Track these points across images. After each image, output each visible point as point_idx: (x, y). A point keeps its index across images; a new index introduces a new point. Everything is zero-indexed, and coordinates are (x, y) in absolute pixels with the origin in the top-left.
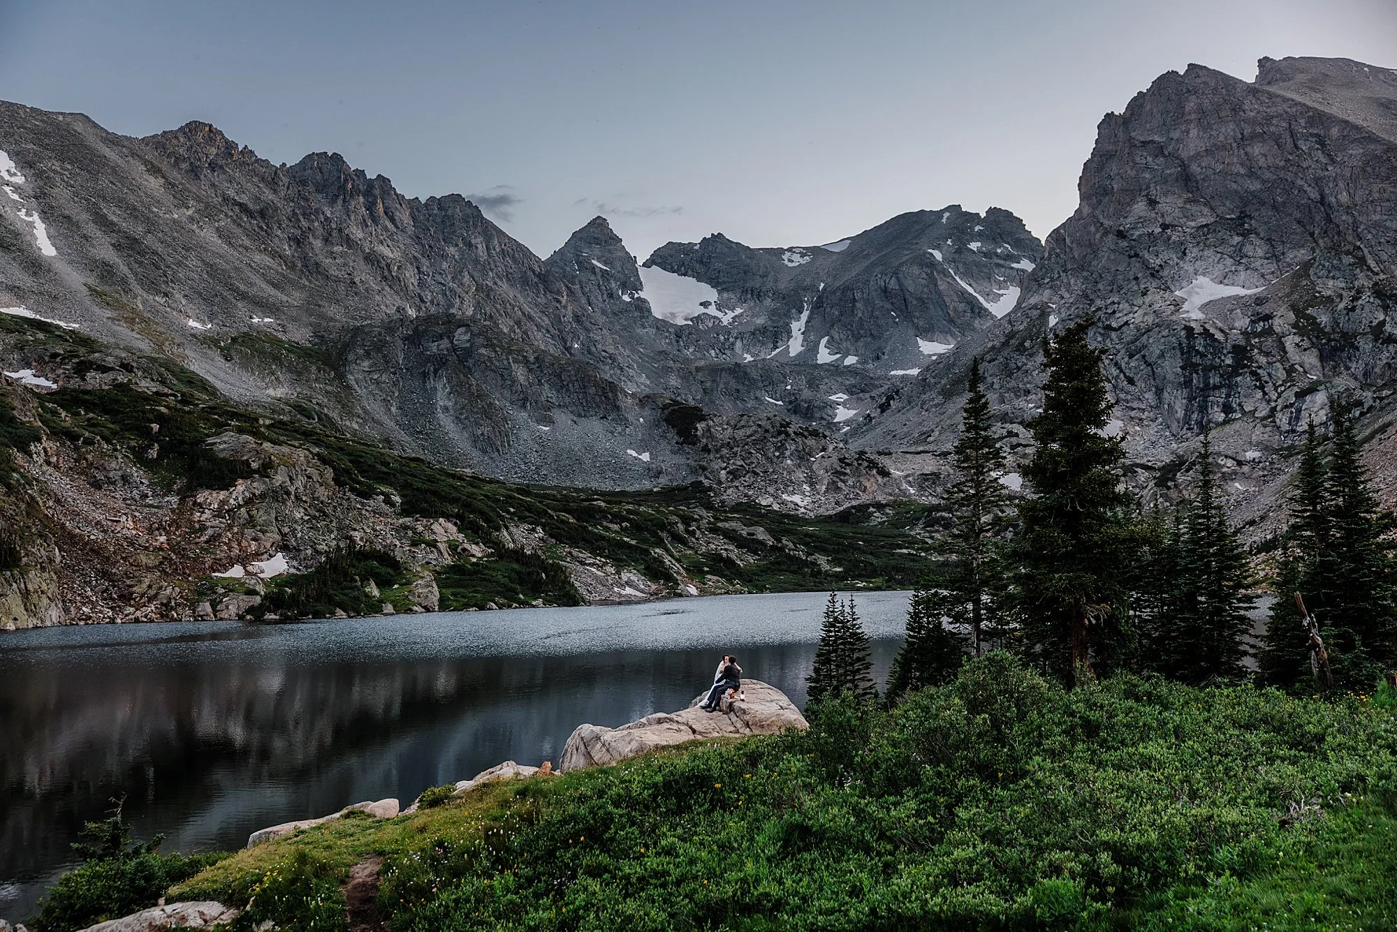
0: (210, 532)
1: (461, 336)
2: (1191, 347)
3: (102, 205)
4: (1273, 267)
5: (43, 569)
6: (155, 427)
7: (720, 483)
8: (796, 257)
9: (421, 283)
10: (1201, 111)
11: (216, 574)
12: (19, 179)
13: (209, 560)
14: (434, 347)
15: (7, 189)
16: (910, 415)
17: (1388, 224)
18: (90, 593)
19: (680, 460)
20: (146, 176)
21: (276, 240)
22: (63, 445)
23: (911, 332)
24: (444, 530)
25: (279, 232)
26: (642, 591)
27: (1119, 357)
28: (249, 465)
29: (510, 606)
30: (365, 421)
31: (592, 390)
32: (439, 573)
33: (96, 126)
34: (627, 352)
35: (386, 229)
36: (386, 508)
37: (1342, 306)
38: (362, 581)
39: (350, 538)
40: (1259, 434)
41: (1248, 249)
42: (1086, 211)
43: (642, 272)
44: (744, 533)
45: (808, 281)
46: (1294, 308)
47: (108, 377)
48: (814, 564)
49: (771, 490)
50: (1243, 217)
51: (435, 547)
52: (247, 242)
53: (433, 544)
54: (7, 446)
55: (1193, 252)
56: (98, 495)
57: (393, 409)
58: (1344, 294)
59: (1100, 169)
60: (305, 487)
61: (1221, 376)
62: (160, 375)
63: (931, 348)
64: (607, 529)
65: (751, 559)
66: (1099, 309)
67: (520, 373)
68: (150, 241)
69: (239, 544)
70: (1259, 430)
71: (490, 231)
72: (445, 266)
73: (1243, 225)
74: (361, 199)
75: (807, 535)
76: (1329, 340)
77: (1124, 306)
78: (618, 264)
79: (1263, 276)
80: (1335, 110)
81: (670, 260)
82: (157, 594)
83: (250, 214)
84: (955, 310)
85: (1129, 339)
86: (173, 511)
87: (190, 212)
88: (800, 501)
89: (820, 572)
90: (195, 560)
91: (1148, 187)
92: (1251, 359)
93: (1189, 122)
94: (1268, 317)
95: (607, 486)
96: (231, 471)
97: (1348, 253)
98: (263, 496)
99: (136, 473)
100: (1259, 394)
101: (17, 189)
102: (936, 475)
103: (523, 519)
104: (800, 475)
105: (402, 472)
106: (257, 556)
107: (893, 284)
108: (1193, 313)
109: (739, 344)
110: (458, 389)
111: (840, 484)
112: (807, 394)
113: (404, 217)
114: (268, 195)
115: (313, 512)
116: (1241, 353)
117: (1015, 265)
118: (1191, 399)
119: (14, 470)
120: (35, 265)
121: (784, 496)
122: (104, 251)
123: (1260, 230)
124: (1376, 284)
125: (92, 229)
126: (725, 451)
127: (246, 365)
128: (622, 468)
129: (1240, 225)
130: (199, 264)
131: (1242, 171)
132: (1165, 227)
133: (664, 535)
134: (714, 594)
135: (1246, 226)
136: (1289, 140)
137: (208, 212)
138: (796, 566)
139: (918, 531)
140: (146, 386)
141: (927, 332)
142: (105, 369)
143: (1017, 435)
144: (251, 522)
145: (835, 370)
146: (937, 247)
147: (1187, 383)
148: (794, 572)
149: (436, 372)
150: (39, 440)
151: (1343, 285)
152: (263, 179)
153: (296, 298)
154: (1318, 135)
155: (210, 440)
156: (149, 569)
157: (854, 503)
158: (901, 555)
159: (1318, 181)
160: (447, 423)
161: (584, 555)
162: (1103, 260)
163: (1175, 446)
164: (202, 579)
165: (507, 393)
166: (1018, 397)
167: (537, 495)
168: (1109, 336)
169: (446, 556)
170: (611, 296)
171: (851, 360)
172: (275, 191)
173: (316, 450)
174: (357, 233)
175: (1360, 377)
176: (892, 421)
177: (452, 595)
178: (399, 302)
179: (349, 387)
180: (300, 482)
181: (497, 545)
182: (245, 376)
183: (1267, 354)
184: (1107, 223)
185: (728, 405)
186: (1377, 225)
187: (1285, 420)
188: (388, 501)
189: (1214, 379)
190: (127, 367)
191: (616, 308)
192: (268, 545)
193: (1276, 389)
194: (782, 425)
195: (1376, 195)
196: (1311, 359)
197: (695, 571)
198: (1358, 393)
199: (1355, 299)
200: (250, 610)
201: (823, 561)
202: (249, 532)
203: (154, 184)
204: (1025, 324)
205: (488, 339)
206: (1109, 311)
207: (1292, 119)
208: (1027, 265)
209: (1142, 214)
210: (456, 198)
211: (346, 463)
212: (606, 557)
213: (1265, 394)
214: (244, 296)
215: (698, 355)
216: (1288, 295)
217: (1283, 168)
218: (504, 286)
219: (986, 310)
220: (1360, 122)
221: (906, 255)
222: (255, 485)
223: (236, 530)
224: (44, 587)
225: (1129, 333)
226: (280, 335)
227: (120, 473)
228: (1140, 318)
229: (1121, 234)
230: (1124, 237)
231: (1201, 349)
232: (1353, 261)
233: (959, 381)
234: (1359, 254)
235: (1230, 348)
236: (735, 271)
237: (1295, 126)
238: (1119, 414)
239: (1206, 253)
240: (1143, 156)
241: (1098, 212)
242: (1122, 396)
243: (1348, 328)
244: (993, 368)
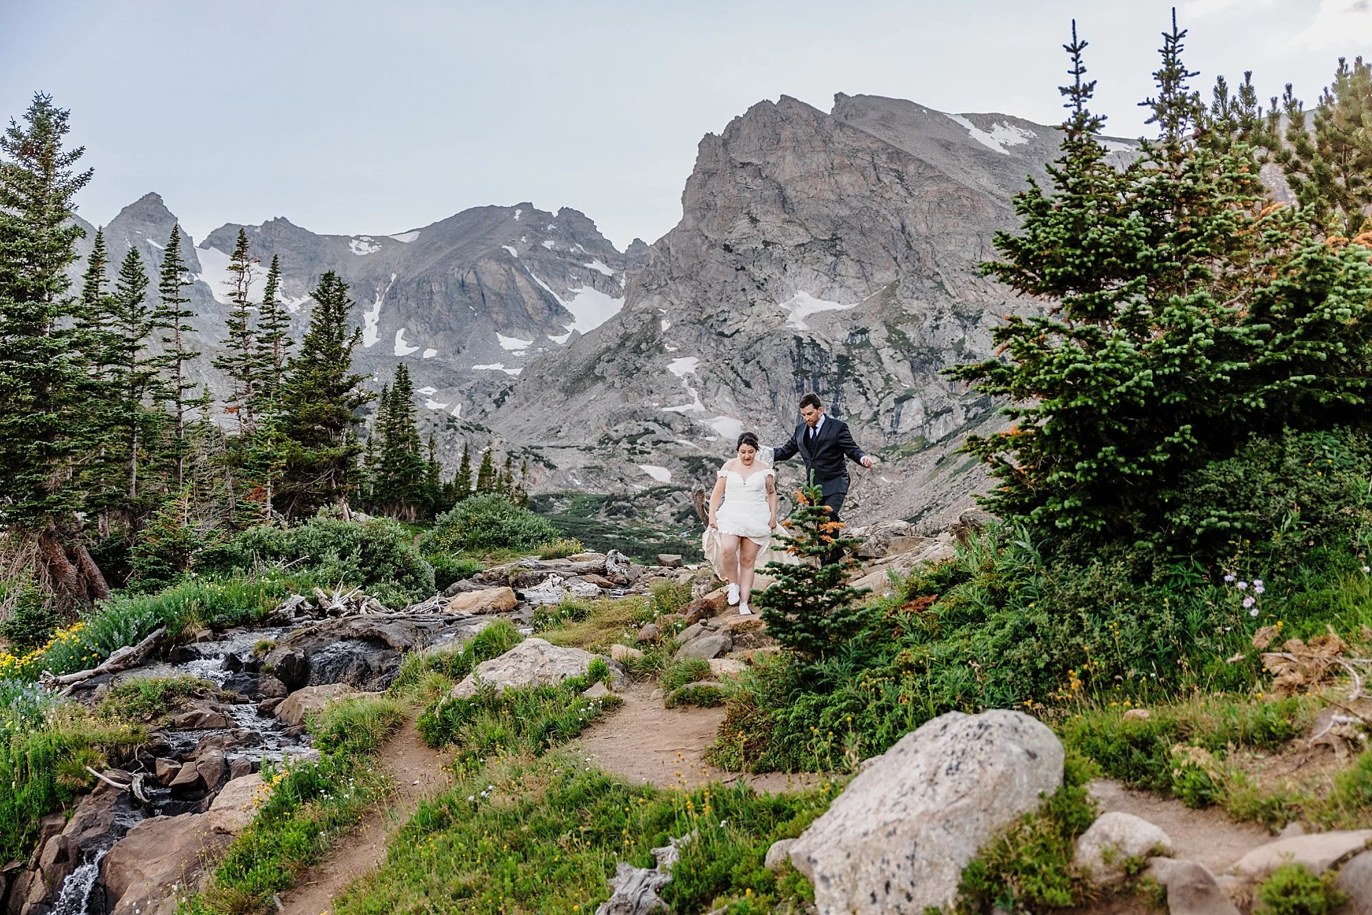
2: (801, 356)
4: (864, 286)
8: (364, 246)
10: (796, 140)
16: (532, 410)
17: (961, 254)
23: (491, 327)
27: (734, 362)
37: (927, 324)
41: (840, 268)
42: (690, 223)
43: (200, 254)
45: (379, 271)
46: (885, 323)
55: (792, 268)
58: (928, 314)
59: (703, 185)
61: (829, 382)
63: (511, 343)
66: (710, 316)
73: (834, 246)
76: (919, 354)
77: (734, 314)
79: (855, 293)
80: (906, 149)
81: (229, 242)
84: (533, 307)
85: (743, 345)
91: (749, 206)
92: (852, 367)
93: (785, 148)
94: (864, 331)
97: (928, 277)
100: (863, 399)
108: (798, 323)
116: (843, 361)
117: (588, 265)
123: (850, 252)
124: (954, 306)
129: (832, 244)
131: (833, 197)
132: (766, 244)
135: (838, 247)
136: (873, 173)
141: (505, 327)
143: (654, 432)
145: (417, 363)
146: (512, 244)
147: (800, 388)
151: (926, 305)
154: (897, 171)
159: (898, 211)
162: (711, 271)
166: (641, 396)
168: (721, 342)
171: (430, 354)
175: (947, 387)
183: (867, 364)
184: (711, 236)
186: (951, 255)
187: (887, 422)
189: (823, 385)
193: (877, 395)
195: (951, 229)
196: (904, 370)
199: (937, 319)
204: (638, 327)
206: (721, 319)
207: (873, 154)
209: (746, 231)
213: (868, 399)
216: (880, 312)
217: (869, 197)
219: (563, 308)
220: (932, 163)
225: (741, 340)
228: (750, 327)
229: (728, 248)
230: (731, 251)
231: (810, 358)
232: (933, 285)
233: (578, 379)
234: (938, 279)
235: (834, 358)
236: (301, 256)
237: (877, 161)
238: (738, 414)
239: (804, 270)
240: (743, 177)
241: (702, 225)
242: (740, 397)
243: (933, 343)
244: (610, 370)
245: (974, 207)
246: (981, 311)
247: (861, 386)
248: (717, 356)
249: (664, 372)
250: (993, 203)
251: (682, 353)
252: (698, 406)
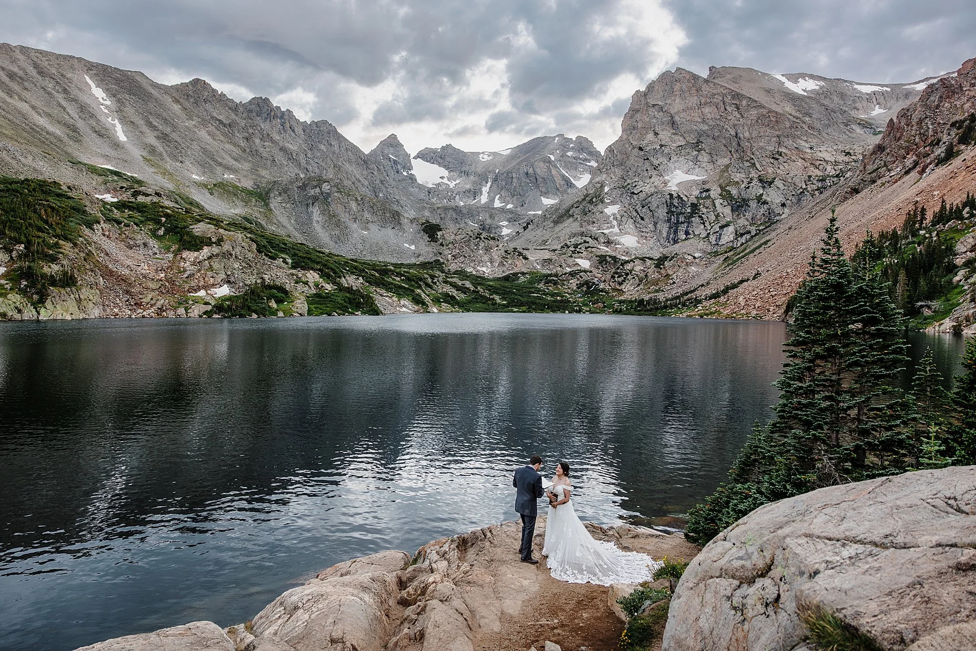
0: (188, 273)
1: (326, 187)
2: (672, 204)
3: (150, 117)
4: (712, 167)
5: (91, 288)
6: (164, 219)
7: (448, 260)
8: (486, 157)
9: (308, 163)
10: (681, 90)
11: (191, 294)
12: (108, 103)
13: (187, 287)
14: (312, 192)
15: (102, 107)
16: (538, 232)
17: (767, 148)
18: (118, 302)
19: (429, 249)
20: (172, 104)
21: (236, 138)
22: (113, 226)
23: (539, 194)
24: (312, 276)
25: (238, 135)
26: (411, 310)
27: (637, 207)
28: (210, 239)
29: (344, 315)
30: (279, 227)
31: (388, 215)
32: (308, 297)
33: (147, 78)
34: (405, 199)
35: (290, 136)
36: (284, 265)
37: (743, 186)
38: (267, 300)
39: (262, 278)
40: (702, 245)
41: (700, 158)
42: (625, 137)
43: (413, 161)
44: (460, 284)
45: (491, 168)
46: (720, 186)
47: (149, 199)
48: (493, 299)
49: (472, 264)
50: (699, 142)
51: (307, 284)
52: (222, 138)
53: (306, 283)
54: (80, 224)
55: (674, 158)
56: (130, 252)
57: (292, 221)
58: (745, 180)
59: (631, 118)
60: (241, 253)
61: (685, 217)
62: (176, 199)
63: (547, 202)
64: (394, 279)
65: (463, 296)
66: (629, 184)
67: (353, 205)
68: (174, 136)
69: (204, 279)
70: (702, 242)
71: (340, 138)
72: (319, 154)
74: (279, 120)
75: (489, 286)
76: (736, 202)
77: (641, 183)
78: (401, 157)
79: (706, 171)
80: (744, 93)
81: (426, 156)
82: (155, 304)
83: (225, 125)
84: (559, 184)
85: (643, 198)
86: (169, 261)
87: (194, 123)
88: (486, 270)
89: (496, 303)
90: (179, 287)
91: (654, 127)
92: (699, 210)
93: (676, 95)
94: (708, 190)
95: (394, 261)
96: (201, 242)
97: (747, 161)
98: (217, 255)
99: (152, 242)
100: (702, 226)
101: (107, 107)
102: (551, 260)
103: (352, 273)
104: (486, 258)
105: (293, 248)
106: (213, 285)
107: (531, 171)
108: (673, 187)
109: (457, 197)
110: (323, 213)
111: (505, 263)
112: (489, 221)
113: (299, 130)
114: (233, 116)
115: (244, 264)
116: (694, 206)
117: (588, 164)
118: (670, 228)
119: (81, 237)
120: (116, 145)
121: (478, 268)
122: (151, 140)
123: (706, 149)
124: (760, 176)
125: (145, 128)
126: (450, 246)
127: (220, 196)
128: (402, 252)
129: (697, 146)
130: (198, 148)
131: (699, 120)
132: (661, 146)
133: (421, 283)
134: (445, 312)
135: (700, 147)
136: (723, 106)
137: (204, 123)
138: (484, 300)
139: (541, 286)
140: (167, 203)
141: (546, 194)
142: (147, 195)
143: (588, 242)
144: (211, 268)
145: (502, 210)
146: (552, 154)
147: (669, 220)
148: (484, 303)
149: (313, 204)
150: (99, 223)
151: (744, 176)
152: (230, 108)
153: (247, 166)
154: (736, 104)
155: (191, 227)
156: (153, 290)
157: (511, 272)
158: (534, 297)
159: (734, 126)
160: (318, 228)
161: (383, 291)
162: (632, 161)
163: (662, 250)
164: (181, 296)
165: (347, 215)
166: (589, 225)
167: (360, 263)
168: (633, 197)
169: (313, 289)
170: (398, 172)
171: (510, 206)
172: (236, 115)
173: (249, 235)
174: (276, 137)
175: (750, 220)
176: (529, 234)
177: (315, 308)
178: (297, 171)
179: (271, 210)
180: (238, 250)
181: (339, 284)
182: (220, 202)
183: (707, 208)
184: (634, 143)
185: (452, 225)
186: (761, 148)
187: (714, 239)
188: (285, 262)
189: (682, 219)
190: (158, 194)
191: (400, 178)
192: (220, 280)
193: (710, 224)
194: (478, 234)
195: (762, 134)
196: (727, 210)
197: (437, 301)
198: (749, 227)
199: (749, 183)
200: (206, 313)
201: (497, 298)
202: (209, 274)
203: (176, 108)
204: (593, 190)
205: (338, 189)
206: (634, 185)
207: (724, 96)
208: (594, 164)
209: (652, 139)
210: (325, 122)
211: (264, 242)
212: (394, 293)
213: (705, 226)
214: (220, 164)
215: (438, 202)
216: (718, 180)
217: (719, 119)
218: (347, 165)
219: (574, 184)
220: (756, 99)
221: (538, 157)
222: (213, 249)
223: (202, 272)
224: (91, 297)
225: (642, 196)
226: (238, 184)
227: (143, 241)
228: (648, 189)
229: (641, 149)
230: (642, 150)
231: (676, 205)
232: (749, 164)
233: (561, 216)
234: (753, 161)
235: (689, 204)
236: (457, 162)
237: (725, 99)
238: (636, 234)
239: (680, 159)
240: (653, 112)
241: (630, 138)
242: (638, 225)
243: (746, 196)
244: (577, 211)
245: (777, 121)
246: (775, 178)
247: (702, 220)
248: (629, 204)
249: (602, 213)
250: (789, 119)
251: (613, 203)
252: (616, 230)
